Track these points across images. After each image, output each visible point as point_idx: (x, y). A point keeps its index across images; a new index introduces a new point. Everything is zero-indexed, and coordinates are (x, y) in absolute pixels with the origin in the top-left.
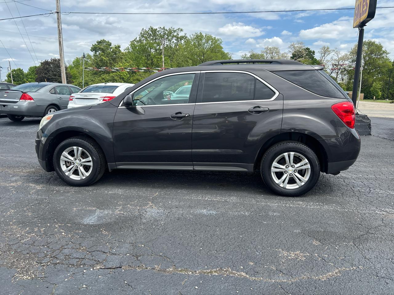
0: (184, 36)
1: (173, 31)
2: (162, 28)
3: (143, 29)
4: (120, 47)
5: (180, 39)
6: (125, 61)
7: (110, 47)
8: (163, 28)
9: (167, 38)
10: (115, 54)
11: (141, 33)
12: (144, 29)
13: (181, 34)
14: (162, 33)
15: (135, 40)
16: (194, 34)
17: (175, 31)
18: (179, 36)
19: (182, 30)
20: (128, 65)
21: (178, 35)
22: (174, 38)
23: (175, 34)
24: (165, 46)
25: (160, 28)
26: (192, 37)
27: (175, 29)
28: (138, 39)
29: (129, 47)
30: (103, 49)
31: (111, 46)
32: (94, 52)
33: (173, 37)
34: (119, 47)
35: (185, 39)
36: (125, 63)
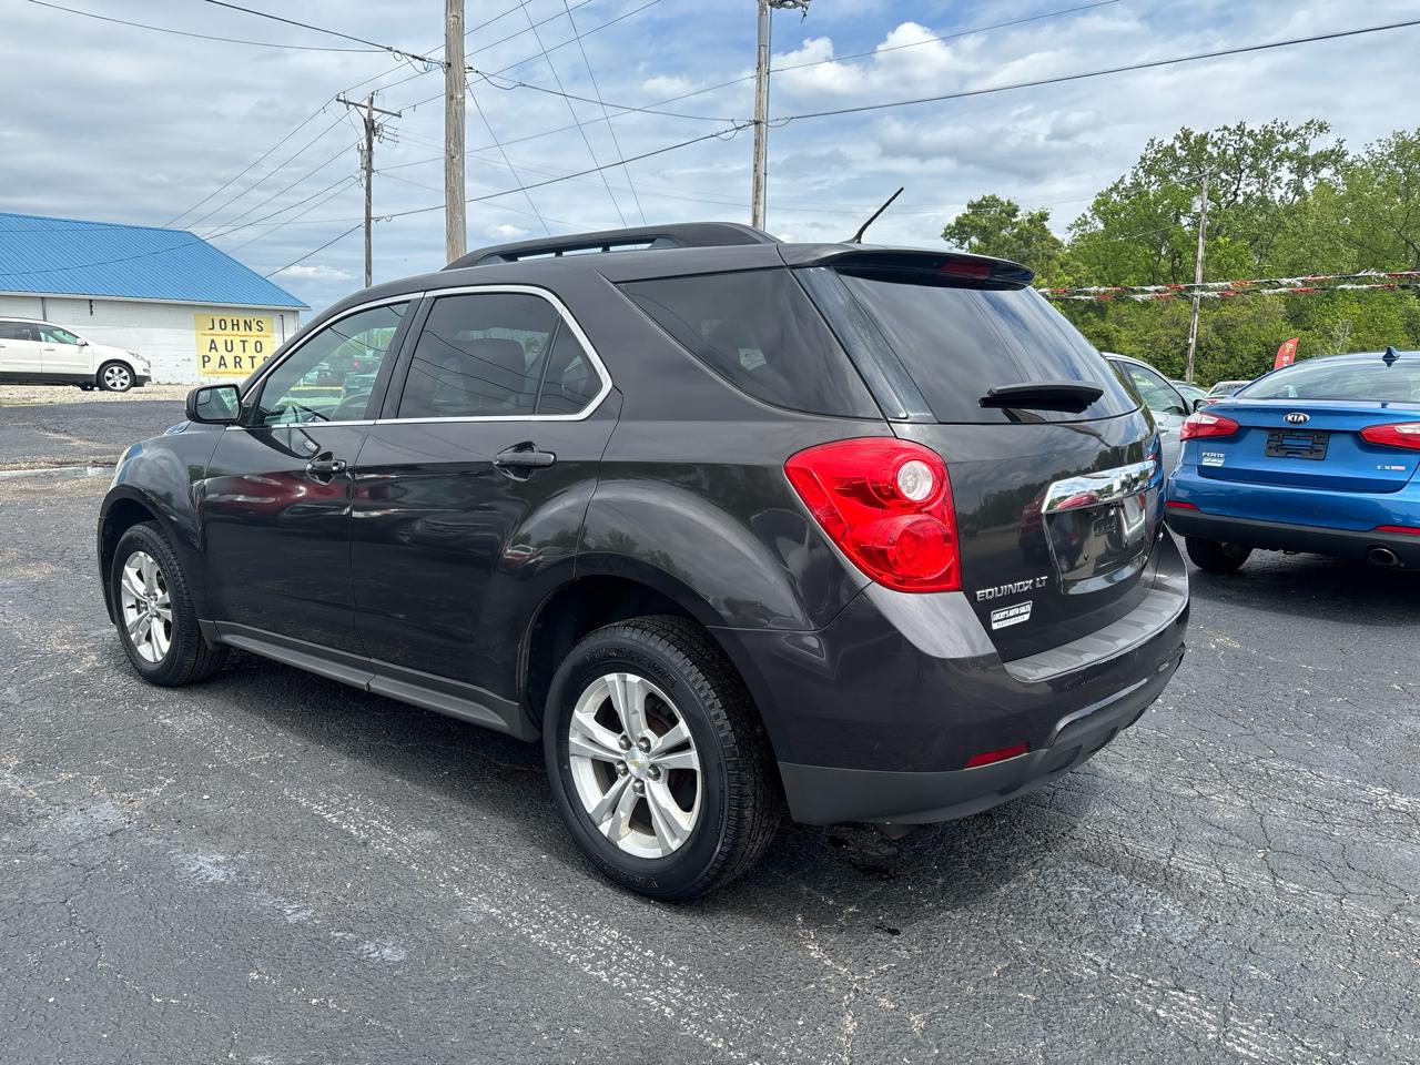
0: (1333, 151)
1: (1279, 137)
2: (1233, 127)
3: (1152, 141)
4: (1047, 219)
5: (1313, 163)
6: (1062, 267)
7: (1014, 220)
8: (1239, 127)
9: (1252, 167)
10: (1028, 244)
11: (1143, 159)
12: (1156, 142)
13: (1318, 145)
14: (1231, 151)
15: (1116, 187)
16: (1390, 137)
17: (1287, 137)
18: (1311, 153)
19: (1322, 128)
20: (1069, 283)
21: (1306, 149)
22: (1287, 164)
23: (1293, 146)
24: (1240, 200)
25: (1225, 128)
26: (1378, 150)
27: (1291, 127)
28: (1128, 181)
29: (1089, 214)
30: (985, 227)
31: (1015, 216)
32: (954, 240)
33: (1280, 159)
34: (1044, 217)
35: (1335, 162)
36: (1058, 275)
